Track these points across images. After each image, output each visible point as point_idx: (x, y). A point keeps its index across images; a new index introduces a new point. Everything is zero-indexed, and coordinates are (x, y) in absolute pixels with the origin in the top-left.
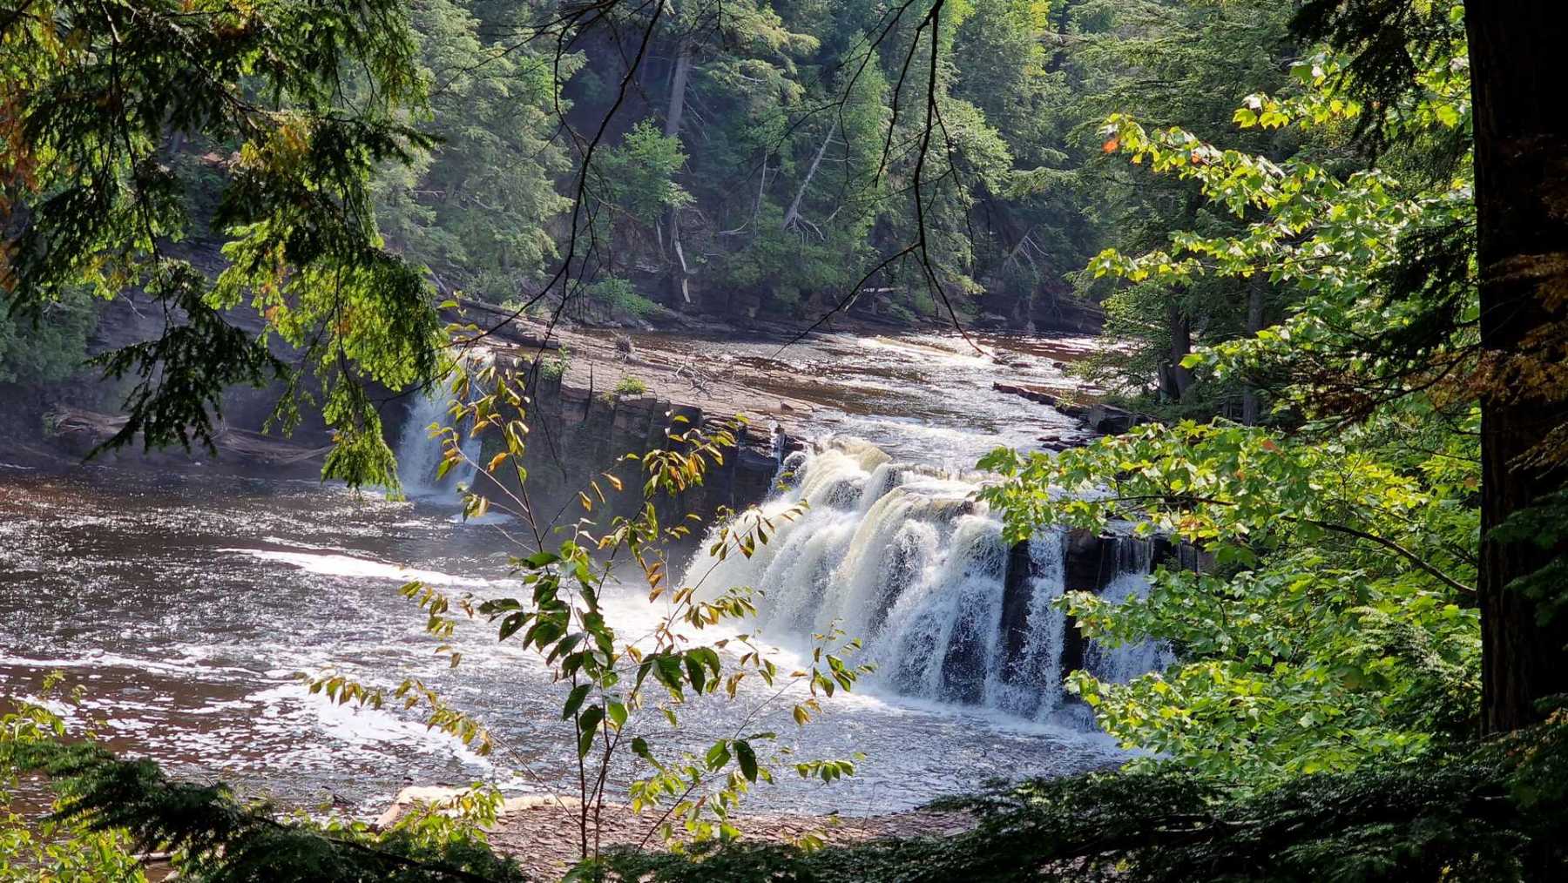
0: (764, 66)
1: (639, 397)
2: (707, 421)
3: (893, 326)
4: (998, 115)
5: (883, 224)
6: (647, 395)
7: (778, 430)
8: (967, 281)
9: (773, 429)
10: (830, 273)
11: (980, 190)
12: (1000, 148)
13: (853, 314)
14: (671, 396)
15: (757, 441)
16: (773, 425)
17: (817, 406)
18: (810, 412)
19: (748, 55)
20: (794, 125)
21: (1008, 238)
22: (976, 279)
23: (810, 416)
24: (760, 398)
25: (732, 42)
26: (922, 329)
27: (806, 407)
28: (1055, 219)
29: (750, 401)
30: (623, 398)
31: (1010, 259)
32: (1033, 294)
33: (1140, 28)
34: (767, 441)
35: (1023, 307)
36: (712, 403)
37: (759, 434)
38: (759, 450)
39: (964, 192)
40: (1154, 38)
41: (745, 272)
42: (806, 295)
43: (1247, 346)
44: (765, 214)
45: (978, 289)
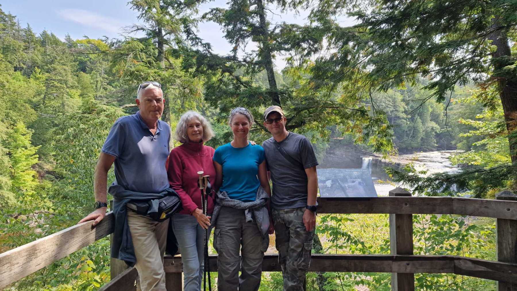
0: (404, 120)
3: (425, 151)
4: (437, 122)
5: (422, 138)
7: (411, 165)
8: (435, 144)
10: (416, 145)
11: (436, 132)
12: (438, 127)
13: (419, 150)
19: (401, 119)
20: (408, 127)
21: (441, 138)
22: (437, 144)
25: (399, 118)
26: (429, 151)
28: (448, 135)
31: (441, 141)
32: (445, 146)
33: (458, 109)
35: (444, 147)
39: (433, 133)
40: (460, 110)
41: (404, 146)
42: (412, 148)
43: (481, 142)
44: (405, 138)
45: (437, 145)
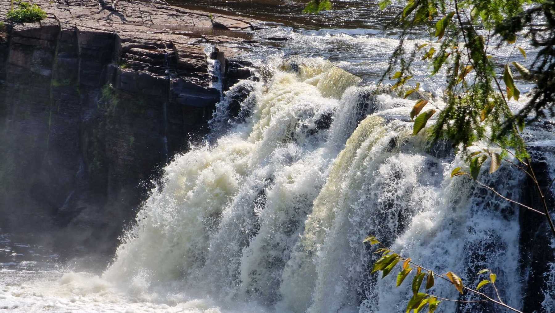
1: (37, 25)
2: (128, 50)
6: (47, 22)
7: (216, 55)
9: (208, 54)
14: (77, 21)
15: (191, 70)
16: (208, 49)
17: (256, 23)
18: (249, 30)
23: (252, 35)
24: (185, 17)
27: (243, 25)
29: (174, 22)
30: (18, 27)
34: (204, 68)
36: (128, 27)
37: (193, 61)
38: (194, 80)
